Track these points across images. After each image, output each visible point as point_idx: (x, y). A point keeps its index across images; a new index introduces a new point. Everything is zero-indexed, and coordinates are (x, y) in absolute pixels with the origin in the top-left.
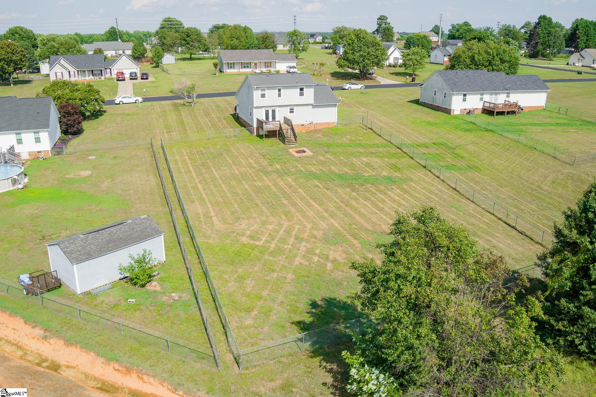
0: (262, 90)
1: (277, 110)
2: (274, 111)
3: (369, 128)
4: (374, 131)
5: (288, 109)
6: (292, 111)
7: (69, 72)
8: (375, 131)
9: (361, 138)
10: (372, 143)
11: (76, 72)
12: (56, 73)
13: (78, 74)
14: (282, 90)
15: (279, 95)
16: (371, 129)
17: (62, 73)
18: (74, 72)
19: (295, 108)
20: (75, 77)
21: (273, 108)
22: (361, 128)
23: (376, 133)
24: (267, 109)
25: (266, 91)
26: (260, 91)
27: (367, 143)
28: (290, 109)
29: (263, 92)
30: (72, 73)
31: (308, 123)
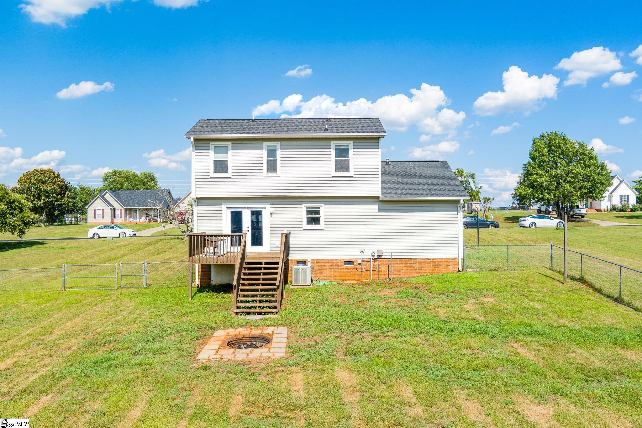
0: (217, 150)
1: (267, 210)
2: (257, 215)
3: (573, 278)
4: (590, 286)
5: (303, 209)
6: (314, 219)
7: (114, 210)
8: (598, 285)
9: (537, 306)
10: (587, 323)
11: (123, 211)
12: (95, 211)
13: (126, 214)
14: (279, 153)
15: (272, 166)
16: (582, 280)
17: (103, 210)
18: (121, 210)
19: (324, 209)
20: (121, 217)
21: (256, 206)
22: (543, 279)
23: (600, 291)
24: (237, 206)
25: (230, 152)
26: (211, 153)
27: (561, 321)
28: (309, 213)
29: (220, 157)
30: (118, 212)
31: (367, 256)
